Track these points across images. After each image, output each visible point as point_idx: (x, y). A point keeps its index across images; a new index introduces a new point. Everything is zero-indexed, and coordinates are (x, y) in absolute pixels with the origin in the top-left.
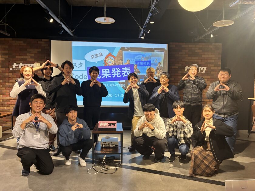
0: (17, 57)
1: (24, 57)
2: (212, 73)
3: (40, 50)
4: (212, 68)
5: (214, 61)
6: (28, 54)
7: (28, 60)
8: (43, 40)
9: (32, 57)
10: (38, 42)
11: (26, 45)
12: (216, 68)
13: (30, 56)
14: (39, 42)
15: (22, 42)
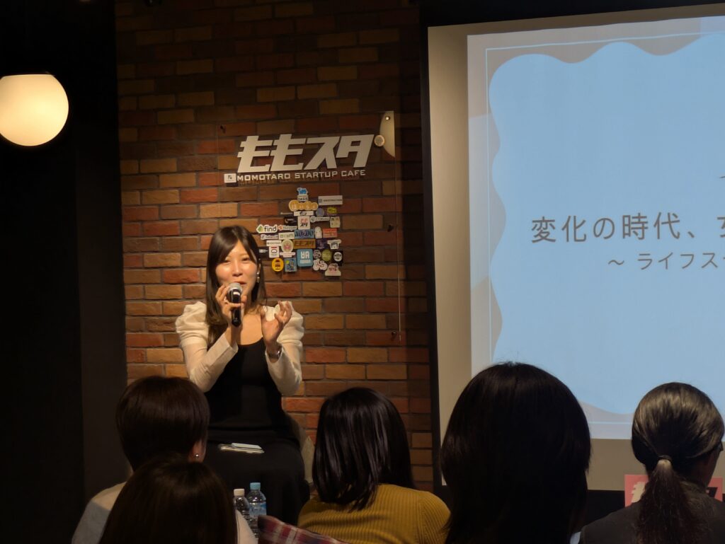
0: (262, 95)
1: (304, 93)
6: (325, 73)
7: (326, 108)
11: (308, 9)
13: (338, 82)
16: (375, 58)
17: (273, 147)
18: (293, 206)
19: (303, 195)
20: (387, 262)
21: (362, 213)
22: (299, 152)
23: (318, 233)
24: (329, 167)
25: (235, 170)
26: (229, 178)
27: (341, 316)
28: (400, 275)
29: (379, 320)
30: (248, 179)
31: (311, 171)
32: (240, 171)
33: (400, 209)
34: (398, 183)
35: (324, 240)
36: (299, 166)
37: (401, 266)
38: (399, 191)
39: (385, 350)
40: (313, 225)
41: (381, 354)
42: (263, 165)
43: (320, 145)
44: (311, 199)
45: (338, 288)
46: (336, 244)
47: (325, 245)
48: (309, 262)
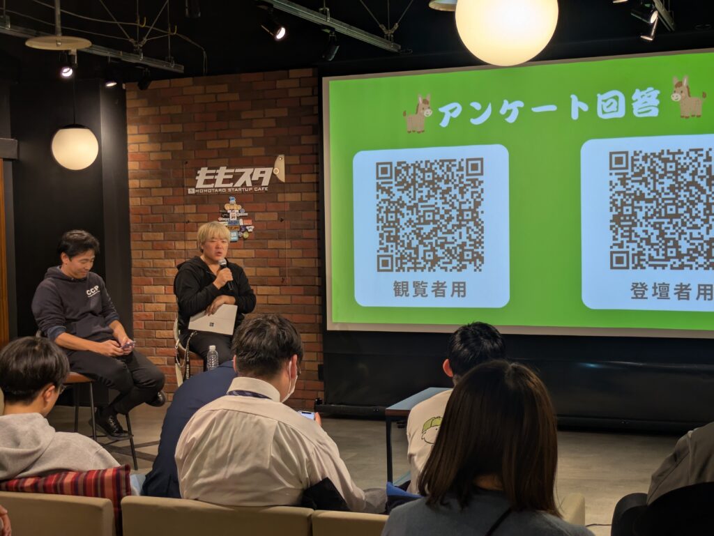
0: (210, 145)
1: (234, 144)
6: (246, 133)
7: (246, 153)
8: (294, 73)
9: (256, 142)
10: (278, 82)
11: (236, 97)
13: (253, 138)
14: (280, 84)
15: (225, 88)
16: (274, 125)
17: (216, 174)
18: (227, 207)
19: (233, 201)
20: (280, 239)
21: (266, 211)
22: (231, 177)
23: (241, 222)
24: (247, 185)
25: (194, 187)
26: (191, 191)
27: (254, 269)
28: (288, 246)
29: (275, 271)
30: (201, 191)
31: (238, 188)
32: (197, 187)
33: (287, 209)
34: (287, 195)
35: (245, 226)
36: (231, 185)
38: (287, 199)
39: (278, 288)
40: (238, 218)
41: (276, 290)
42: (210, 183)
43: (242, 173)
44: (237, 203)
45: (251, 253)
46: (251, 229)
47: (243, 229)
48: (236, 238)
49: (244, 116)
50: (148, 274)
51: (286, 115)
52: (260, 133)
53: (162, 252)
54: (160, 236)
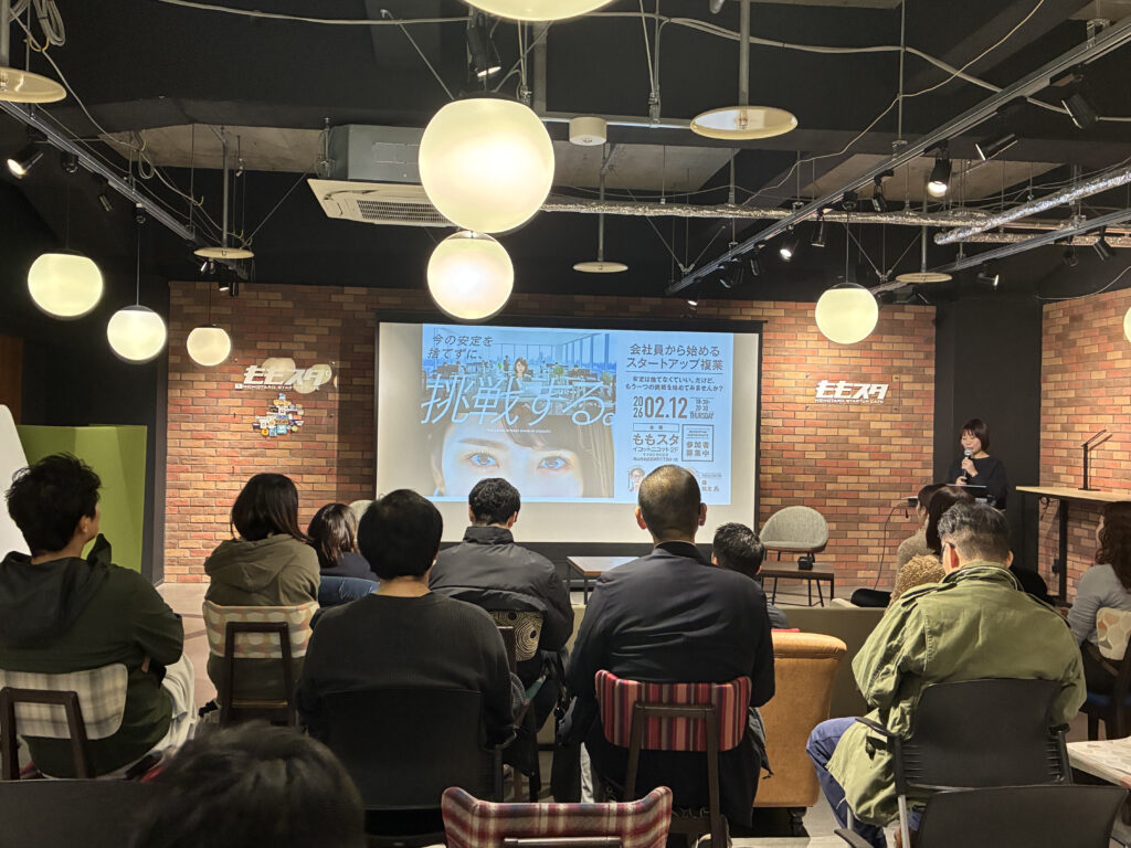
1: (284, 346)
2: (905, 402)
3: (338, 324)
4: (905, 387)
5: (911, 364)
6: (297, 337)
7: (296, 355)
8: (348, 290)
9: (309, 347)
10: (333, 296)
11: (290, 305)
12: (918, 387)
13: (305, 343)
14: (334, 298)
15: (279, 295)
16: (327, 333)
18: (276, 403)
19: (283, 397)
20: (328, 433)
21: (316, 408)
23: (290, 417)
25: (242, 382)
28: (336, 440)
29: (323, 462)
33: (337, 407)
34: (337, 395)
35: (294, 421)
37: (336, 436)
38: (337, 398)
40: (288, 413)
41: (323, 478)
44: (287, 400)
45: (299, 445)
46: (300, 423)
47: (293, 423)
48: (285, 432)
49: (297, 323)
50: (184, 462)
51: (339, 324)
52: (313, 339)
53: (203, 442)
54: (201, 426)
